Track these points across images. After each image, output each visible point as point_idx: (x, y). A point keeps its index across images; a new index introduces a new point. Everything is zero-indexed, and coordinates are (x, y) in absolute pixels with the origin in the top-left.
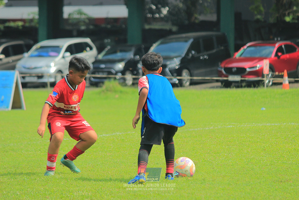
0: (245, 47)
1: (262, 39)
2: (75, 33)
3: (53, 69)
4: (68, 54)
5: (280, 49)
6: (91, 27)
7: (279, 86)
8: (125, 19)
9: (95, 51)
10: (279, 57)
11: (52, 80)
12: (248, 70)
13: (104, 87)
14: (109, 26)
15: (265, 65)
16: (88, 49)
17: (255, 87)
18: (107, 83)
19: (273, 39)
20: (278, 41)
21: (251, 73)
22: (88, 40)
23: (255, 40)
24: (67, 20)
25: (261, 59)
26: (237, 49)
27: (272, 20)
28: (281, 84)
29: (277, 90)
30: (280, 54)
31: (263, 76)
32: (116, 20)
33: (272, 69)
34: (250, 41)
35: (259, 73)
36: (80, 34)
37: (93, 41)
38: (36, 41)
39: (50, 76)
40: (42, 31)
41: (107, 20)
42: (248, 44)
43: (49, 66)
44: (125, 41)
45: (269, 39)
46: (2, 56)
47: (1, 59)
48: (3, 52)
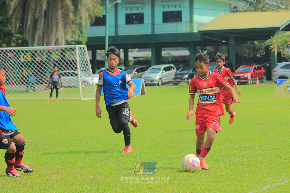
0: (240, 68)
1: (247, 64)
2: (167, 62)
3: (157, 78)
4: (164, 71)
5: (255, 68)
6: (174, 60)
7: (255, 84)
8: (188, 56)
9: (175, 70)
10: (255, 72)
11: (157, 82)
12: (242, 77)
13: (180, 85)
14: (181, 59)
15: (249, 75)
16: (173, 69)
17: (244, 84)
18: (181, 83)
19: (252, 64)
20: (254, 65)
21: (243, 79)
22: (172, 65)
23: (244, 65)
24: (163, 57)
25: (247, 73)
26: (237, 68)
27: (251, 56)
28: (256, 83)
29: (254, 86)
30: (255, 70)
31: (248, 80)
32: (184, 57)
33: (252, 77)
34: (242, 65)
35: (246, 79)
36: (169, 63)
37: (174, 66)
38: (150, 66)
39: (156, 81)
40: (153, 62)
41: (180, 57)
42: (242, 66)
43: (156, 77)
44: (188, 65)
45: (250, 64)
46: (136, 73)
47: (135, 74)
48: (136, 71)
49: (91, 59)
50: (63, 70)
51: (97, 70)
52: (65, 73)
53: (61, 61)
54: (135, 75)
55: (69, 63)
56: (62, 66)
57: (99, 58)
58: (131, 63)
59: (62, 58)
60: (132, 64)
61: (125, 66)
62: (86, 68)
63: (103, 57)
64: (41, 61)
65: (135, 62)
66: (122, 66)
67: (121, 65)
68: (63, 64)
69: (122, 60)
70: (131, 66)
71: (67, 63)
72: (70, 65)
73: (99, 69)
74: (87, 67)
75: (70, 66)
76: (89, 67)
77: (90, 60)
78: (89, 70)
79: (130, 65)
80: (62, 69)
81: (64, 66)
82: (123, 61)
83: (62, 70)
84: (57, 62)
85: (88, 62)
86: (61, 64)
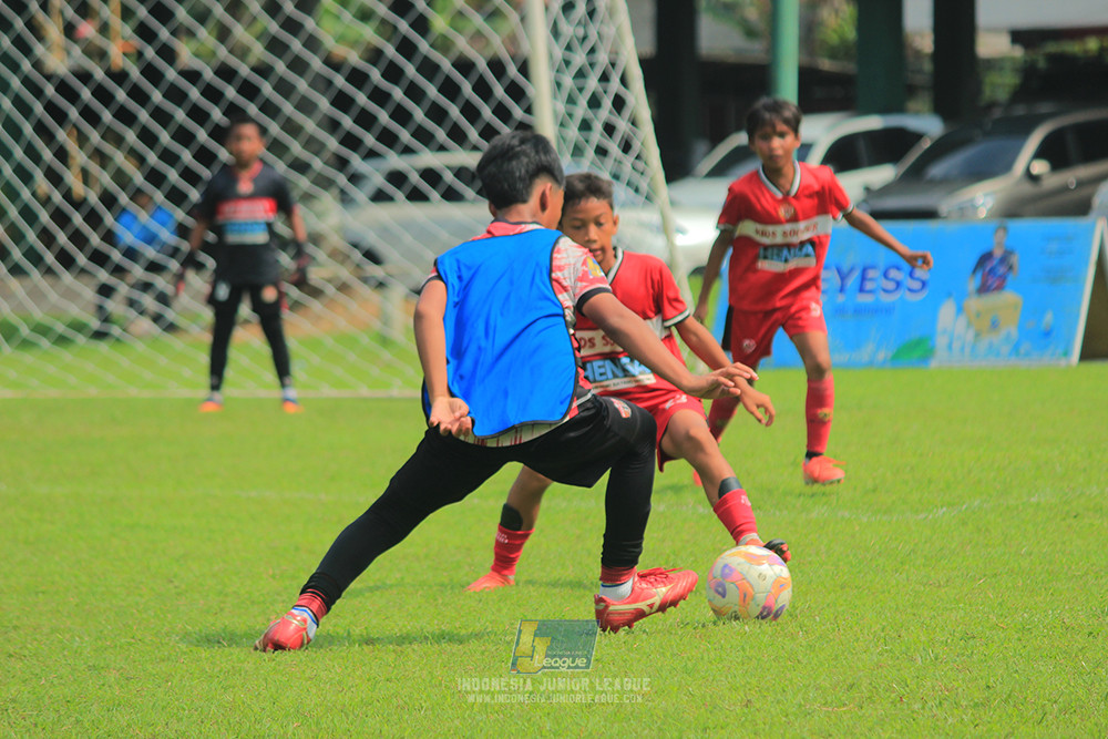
46: (1040, 167)
47: (1032, 178)
48: (1040, 154)
49: (650, 48)
50: (415, 143)
51: (701, 146)
52: (431, 176)
53: (393, 73)
54: (1028, 188)
55: (467, 88)
56: (401, 115)
58: (1000, 86)
59: (407, 48)
60: (1002, 95)
61: (941, 109)
62: (609, 129)
63: (751, 33)
65: (1028, 72)
66: (917, 113)
67: (912, 105)
68: (414, 92)
69: (919, 56)
70: (997, 113)
71: (450, 89)
72: (477, 100)
73: (716, 138)
74: (622, 125)
75: (471, 112)
76: (634, 123)
77: (643, 61)
78: (636, 146)
79: (992, 105)
80: (405, 136)
81: (419, 115)
82: (929, 66)
83: (407, 150)
84: (357, 78)
85: (624, 81)
86: (398, 94)
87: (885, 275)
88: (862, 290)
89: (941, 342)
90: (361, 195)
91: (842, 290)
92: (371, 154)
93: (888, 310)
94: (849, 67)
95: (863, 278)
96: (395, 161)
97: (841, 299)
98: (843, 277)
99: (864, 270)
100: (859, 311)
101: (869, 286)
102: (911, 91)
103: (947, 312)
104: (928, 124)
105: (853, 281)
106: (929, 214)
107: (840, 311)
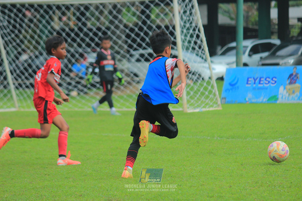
49: (206, 22)
50: (146, 47)
51: (219, 47)
53: (141, 29)
56: (143, 40)
57: (223, 19)
58: (295, 32)
59: (144, 23)
61: (279, 38)
62: (195, 43)
63: (232, 19)
64: (99, 29)
66: (274, 39)
67: (273, 37)
68: (146, 34)
69: (274, 24)
70: (294, 39)
74: (199, 42)
76: (202, 41)
77: (204, 26)
78: (202, 47)
79: (293, 37)
80: (144, 45)
82: (276, 27)
83: (144, 48)
84: (132, 30)
85: (199, 31)
86: (142, 34)
87: (266, 79)
88: (260, 83)
89: (280, 96)
90: (133, 60)
91: (255, 83)
92: (135, 49)
93: (267, 88)
94: (256, 27)
95: (260, 80)
96: (141, 51)
97: (254, 86)
98: (255, 80)
99: (260, 79)
100: (259, 89)
101: (261, 82)
102: (272, 33)
103: (281, 89)
104: (277, 42)
105: (257, 81)
106: (277, 64)
107: (254, 89)
